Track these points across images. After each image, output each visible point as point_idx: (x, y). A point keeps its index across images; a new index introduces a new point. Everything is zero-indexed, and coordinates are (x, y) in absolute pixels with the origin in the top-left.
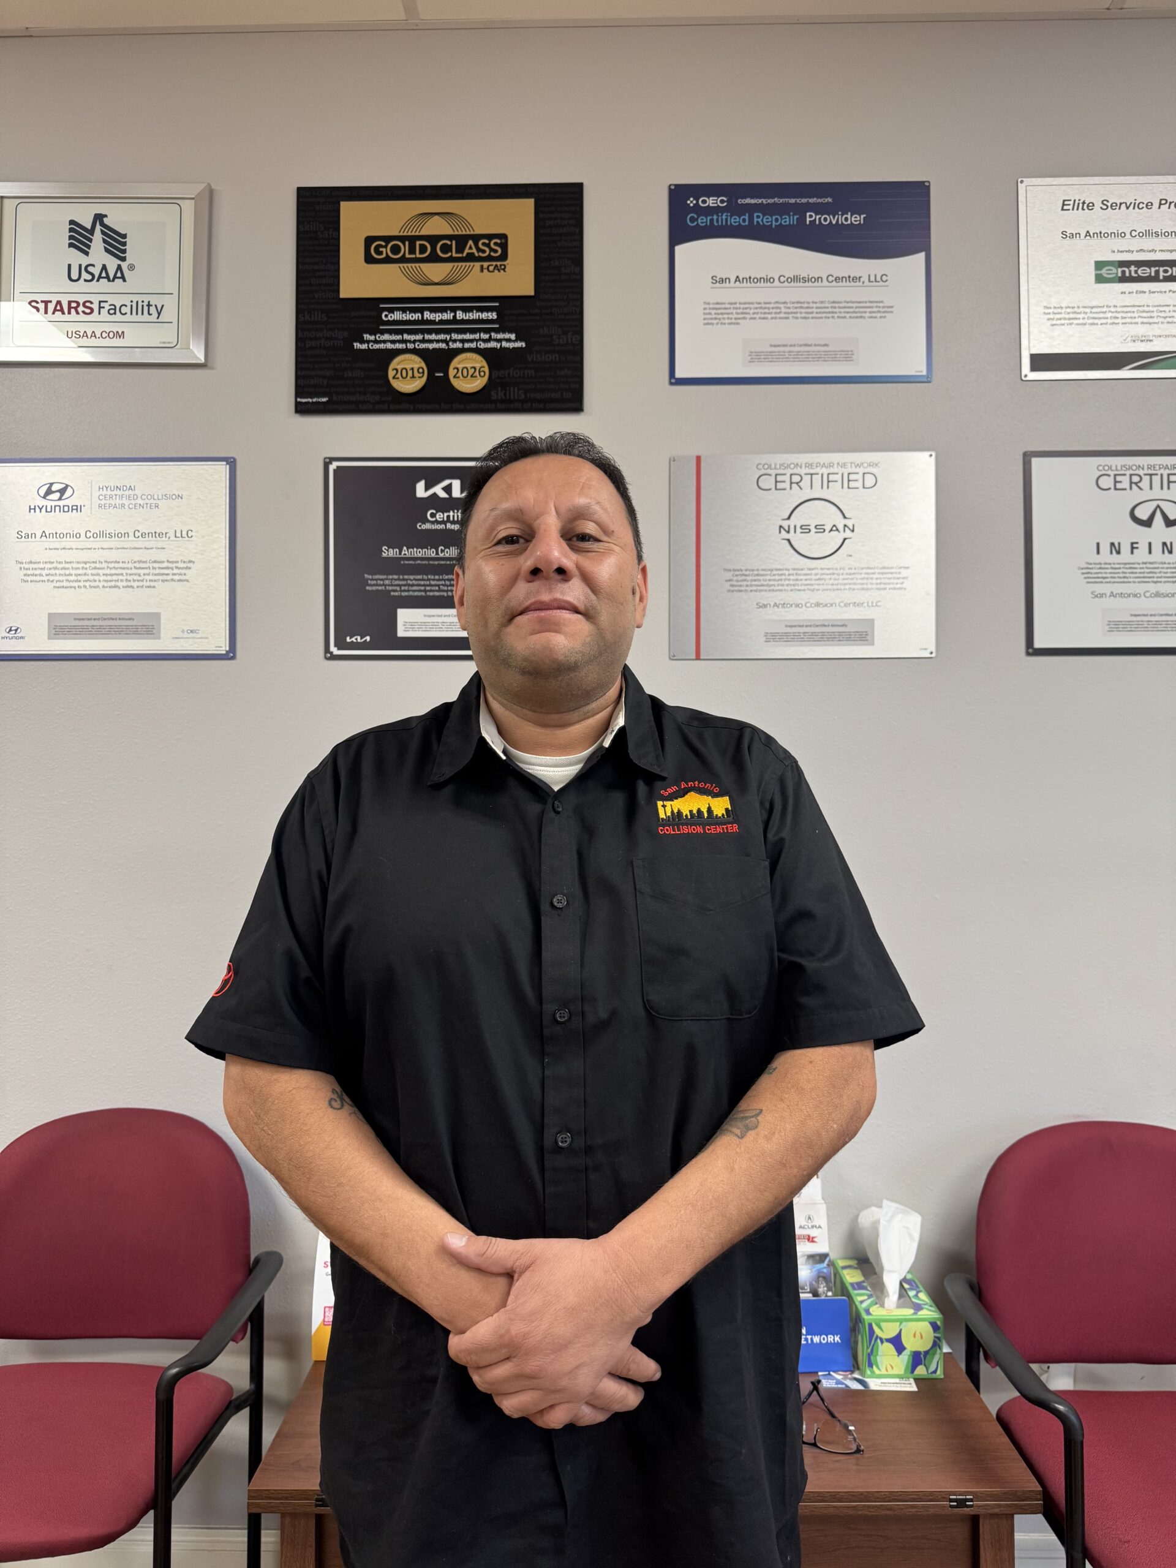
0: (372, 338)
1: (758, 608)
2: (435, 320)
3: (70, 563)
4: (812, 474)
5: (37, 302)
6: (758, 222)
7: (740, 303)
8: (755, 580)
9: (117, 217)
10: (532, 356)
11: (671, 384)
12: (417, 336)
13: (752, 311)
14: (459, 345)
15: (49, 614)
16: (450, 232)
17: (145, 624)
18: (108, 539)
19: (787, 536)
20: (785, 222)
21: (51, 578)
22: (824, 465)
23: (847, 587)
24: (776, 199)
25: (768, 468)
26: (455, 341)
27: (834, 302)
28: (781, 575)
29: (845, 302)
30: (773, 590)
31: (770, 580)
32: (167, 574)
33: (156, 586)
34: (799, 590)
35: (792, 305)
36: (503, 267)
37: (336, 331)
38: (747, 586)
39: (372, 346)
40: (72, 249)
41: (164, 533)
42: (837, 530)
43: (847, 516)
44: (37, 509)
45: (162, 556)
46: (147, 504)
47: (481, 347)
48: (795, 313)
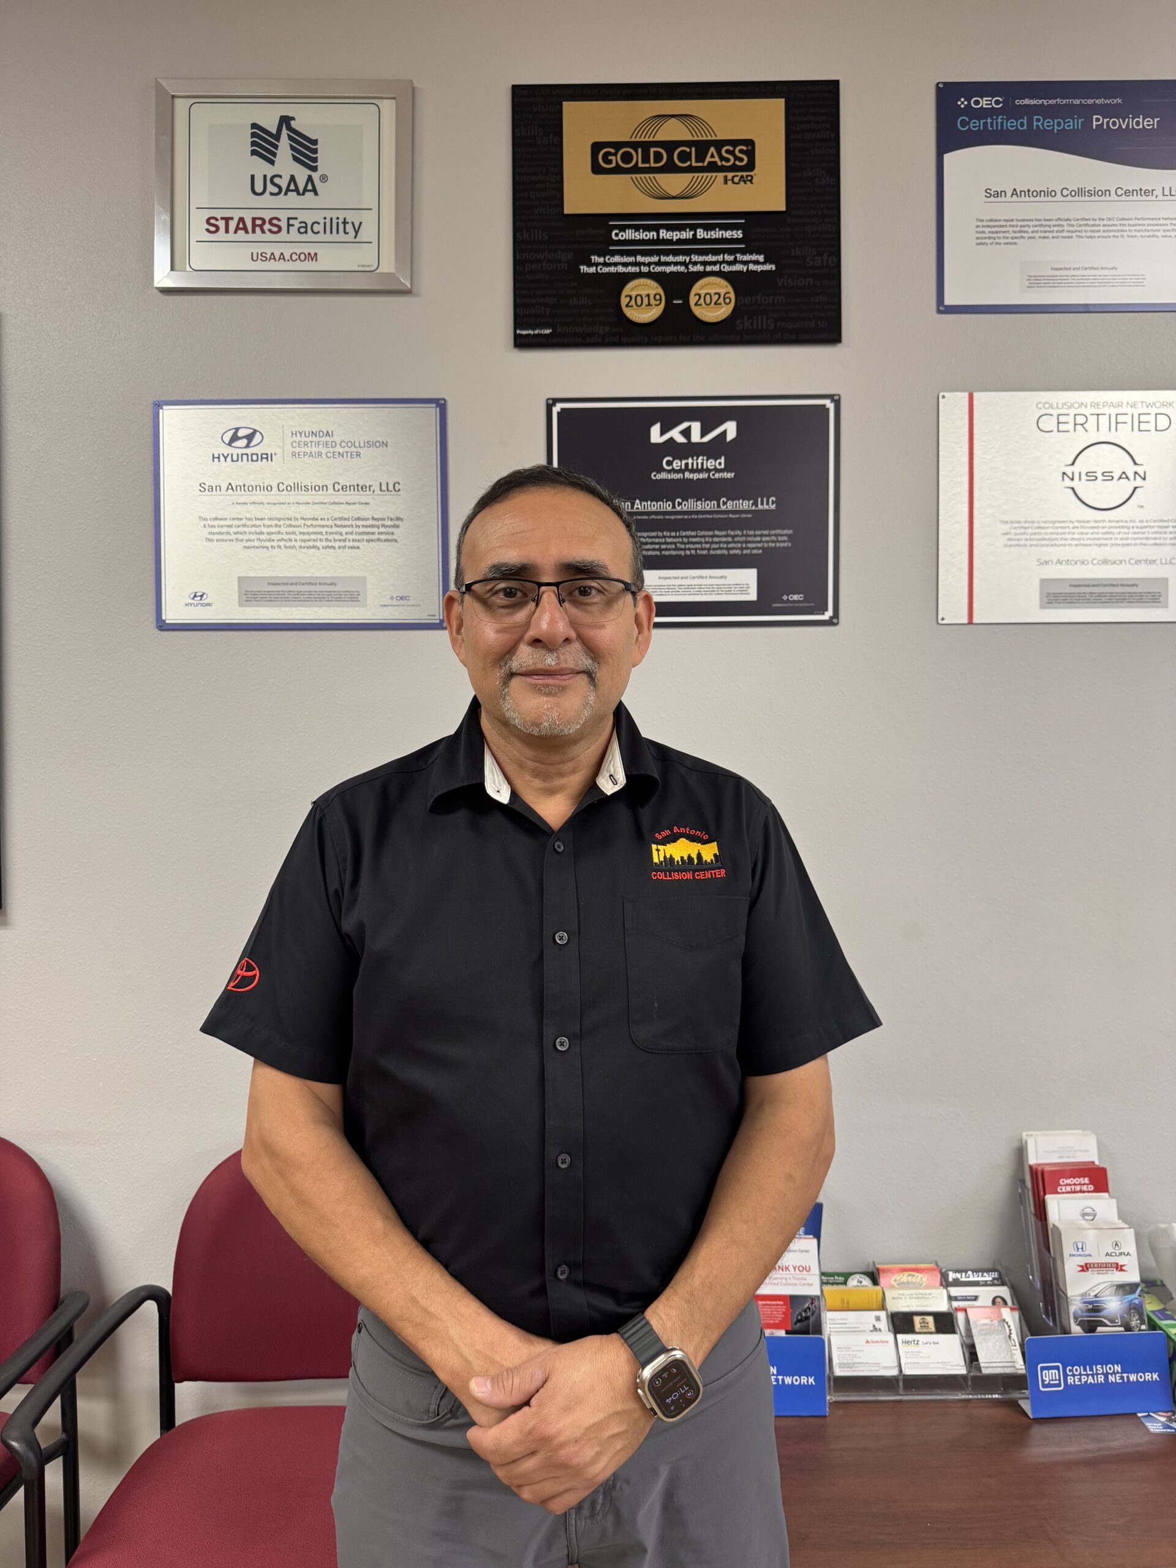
0: (601, 260)
1: (1038, 565)
2: (672, 239)
3: (262, 519)
4: (1098, 415)
5: (217, 219)
6: (1037, 126)
7: (1018, 220)
8: (1036, 534)
9: (307, 120)
10: (782, 280)
11: (939, 312)
12: (652, 258)
13: (1032, 229)
14: (700, 268)
15: (239, 577)
16: (689, 137)
17: (349, 590)
18: (303, 492)
19: (1071, 484)
20: (1069, 126)
21: (240, 537)
22: (1112, 405)
23: (1138, 541)
24: (1058, 100)
25: (1048, 408)
26: (695, 263)
27: (1123, 219)
28: (1065, 528)
29: (1136, 218)
30: (1056, 545)
31: (1052, 533)
32: (373, 533)
33: (361, 547)
34: (1085, 545)
35: (1075, 223)
36: (749, 178)
37: (559, 251)
38: (1026, 540)
39: (601, 269)
40: (254, 157)
41: (368, 487)
42: (1127, 478)
43: (1137, 462)
44: (222, 458)
45: (366, 512)
46: (347, 452)
47: (725, 270)
48: (1079, 231)
